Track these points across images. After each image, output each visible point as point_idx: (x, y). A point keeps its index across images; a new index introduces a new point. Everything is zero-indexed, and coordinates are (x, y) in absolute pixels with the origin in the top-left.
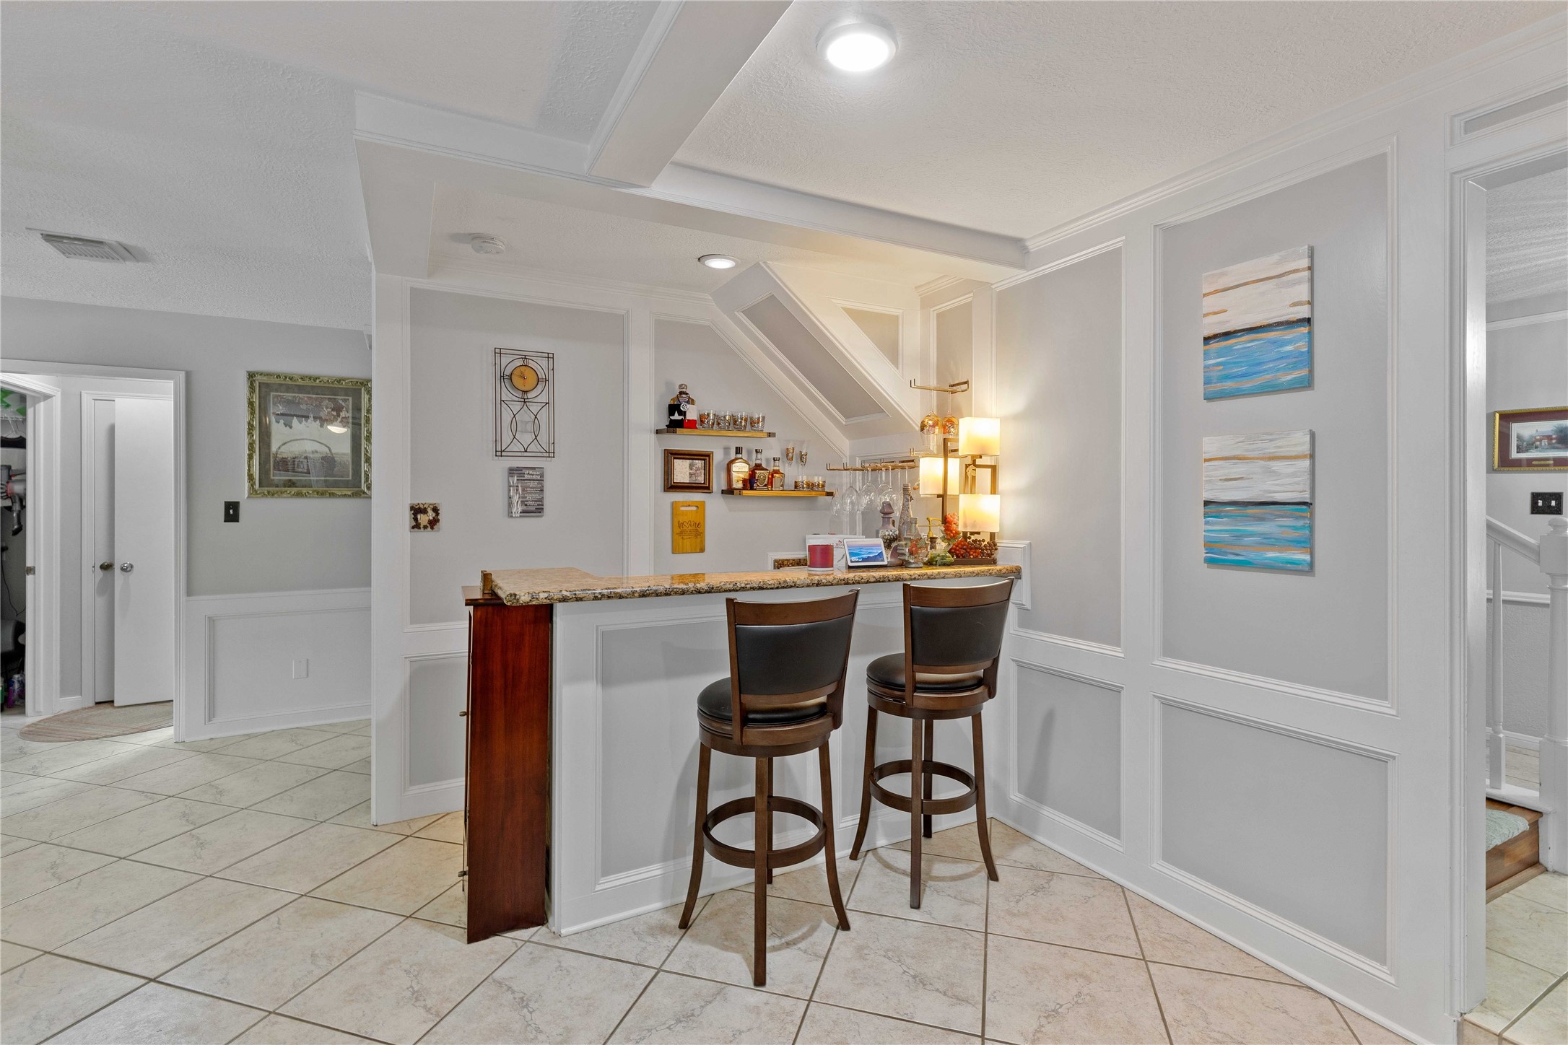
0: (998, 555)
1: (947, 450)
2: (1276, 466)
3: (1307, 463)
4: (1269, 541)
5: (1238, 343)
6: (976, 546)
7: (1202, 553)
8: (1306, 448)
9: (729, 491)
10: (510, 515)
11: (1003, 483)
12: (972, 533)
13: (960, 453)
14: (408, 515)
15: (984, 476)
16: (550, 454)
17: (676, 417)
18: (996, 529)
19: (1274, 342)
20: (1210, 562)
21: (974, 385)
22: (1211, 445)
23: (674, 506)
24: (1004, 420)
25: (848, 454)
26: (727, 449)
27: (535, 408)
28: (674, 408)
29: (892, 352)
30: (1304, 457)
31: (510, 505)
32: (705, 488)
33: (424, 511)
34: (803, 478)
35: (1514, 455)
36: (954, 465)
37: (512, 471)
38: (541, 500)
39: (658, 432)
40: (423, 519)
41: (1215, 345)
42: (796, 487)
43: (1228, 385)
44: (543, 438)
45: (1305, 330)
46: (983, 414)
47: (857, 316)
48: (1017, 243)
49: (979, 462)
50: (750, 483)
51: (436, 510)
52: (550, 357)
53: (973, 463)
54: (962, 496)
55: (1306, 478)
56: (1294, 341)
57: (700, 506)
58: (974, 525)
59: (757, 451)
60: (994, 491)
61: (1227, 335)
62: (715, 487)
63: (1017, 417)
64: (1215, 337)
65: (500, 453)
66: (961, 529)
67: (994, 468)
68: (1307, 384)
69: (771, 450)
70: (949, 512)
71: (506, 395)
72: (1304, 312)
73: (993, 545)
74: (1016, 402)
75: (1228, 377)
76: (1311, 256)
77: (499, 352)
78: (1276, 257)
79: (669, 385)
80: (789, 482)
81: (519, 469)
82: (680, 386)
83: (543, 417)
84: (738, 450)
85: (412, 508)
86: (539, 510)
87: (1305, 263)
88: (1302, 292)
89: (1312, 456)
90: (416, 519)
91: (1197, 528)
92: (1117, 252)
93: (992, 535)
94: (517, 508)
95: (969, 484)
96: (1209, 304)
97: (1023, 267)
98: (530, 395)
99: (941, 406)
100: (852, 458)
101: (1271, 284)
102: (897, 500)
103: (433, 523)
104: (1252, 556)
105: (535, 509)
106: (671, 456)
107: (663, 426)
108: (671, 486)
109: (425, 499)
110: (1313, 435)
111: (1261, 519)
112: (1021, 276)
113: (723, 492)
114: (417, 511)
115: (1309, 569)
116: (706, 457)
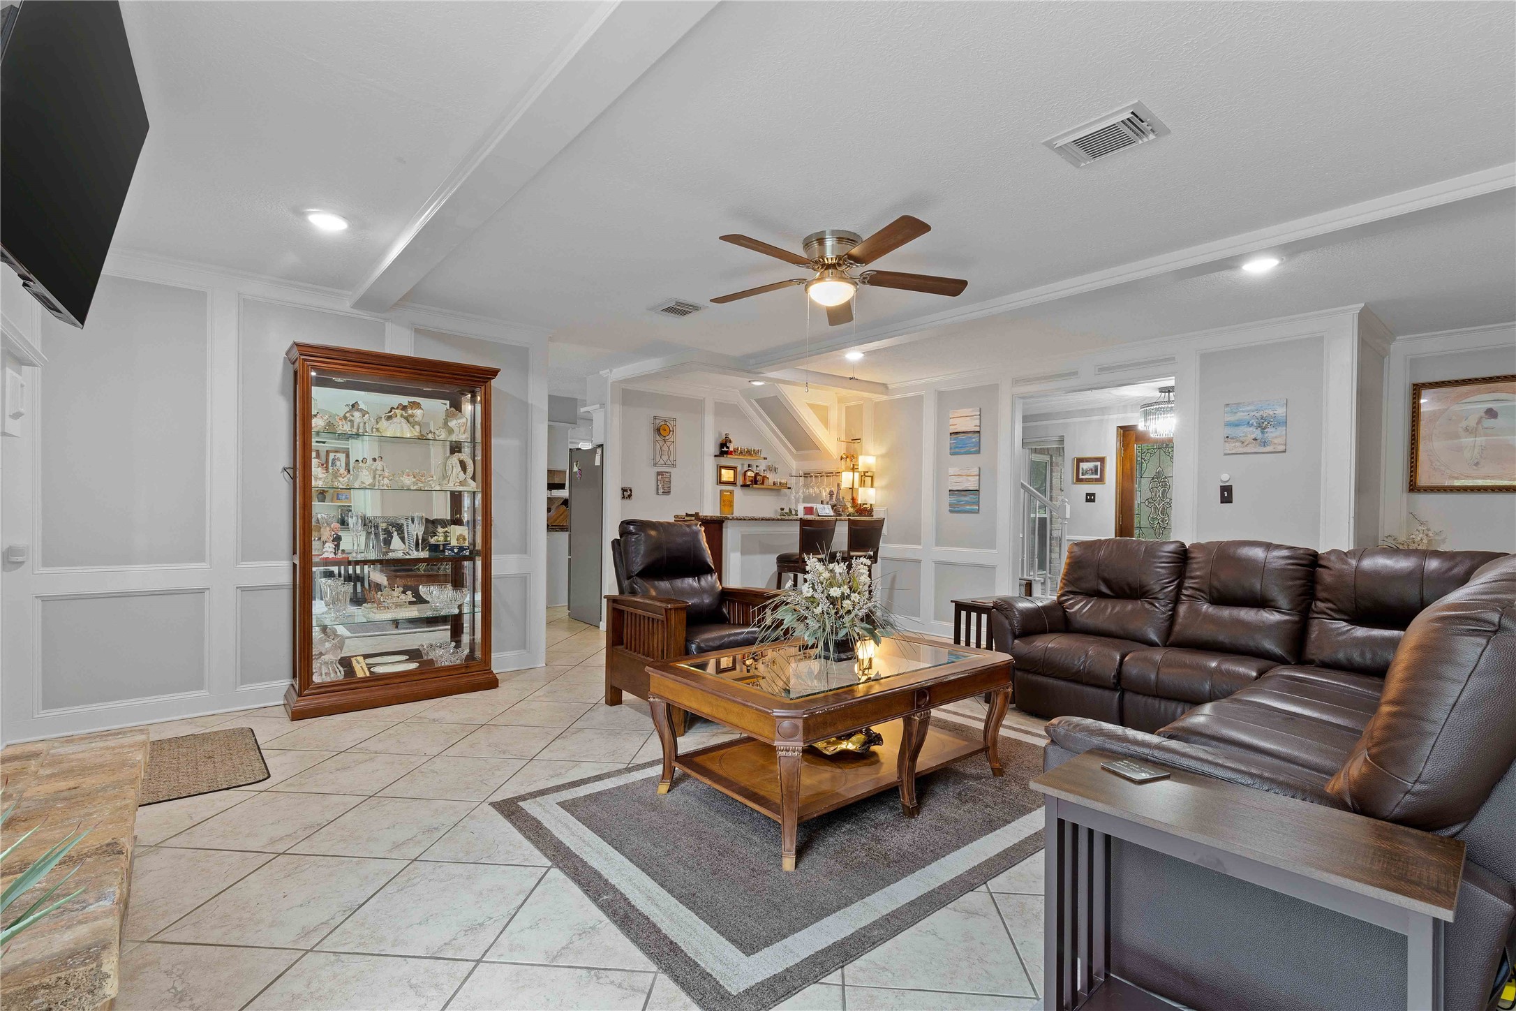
0: (874, 513)
1: (854, 469)
2: (970, 478)
3: (978, 477)
4: (968, 503)
5: (960, 436)
6: (865, 509)
7: (948, 508)
8: (977, 473)
9: (744, 486)
10: (657, 493)
11: (876, 484)
12: (864, 504)
13: (860, 470)
14: (620, 492)
15: (868, 480)
16: (674, 466)
17: (725, 449)
18: (873, 503)
19: (970, 437)
20: (951, 511)
21: (864, 440)
22: (952, 471)
23: (721, 491)
24: (877, 457)
25: (794, 468)
26: (743, 465)
27: (668, 444)
28: (723, 445)
29: (825, 422)
30: (976, 475)
31: (657, 489)
32: (734, 484)
33: (626, 491)
34: (778, 480)
35: (1081, 477)
36: (857, 475)
37: (658, 473)
38: (670, 487)
39: (715, 456)
40: (626, 494)
41: (953, 436)
42: (774, 484)
43: (957, 450)
44: (671, 458)
45: (978, 435)
46: (867, 454)
47: (812, 406)
48: (885, 385)
49: (866, 474)
50: (755, 481)
51: (631, 490)
52: (675, 420)
53: (864, 475)
54: (860, 488)
55: (977, 483)
56: (975, 438)
57: (732, 492)
58: (865, 500)
59: (757, 466)
60: (872, 486)
61: (957, 433)
62: (738, 483)
63: (883, 456)
64: (953, 433)
65: (655, 465)
66: (859, 502)
67: (872, 477)
68: (978, 452)
69: (763, 465)
70: (854, 495)
71: (658, 438)
72: (977, 429)
73: (872, 509)
74: (882, 450)
75: (957, 447)
76: (980, 411)
77: (655, 418)
78: (971, 410)
79: (720, 434)
80: (771, 481)
81: (662, 472)
82: (726, 434)
83: (671, 448)
84: (749, 466)
85: (622, 489)
86: (669, 492)
87: (978, 413)
88: (977, 422)
89: (979, 475)
90: (623, 494)
91: (947, 499)
92: (921, 397)
93: (871, 505)
94: (661, 491)
95: (862, 483)
96: (952, 421)
97: (887, 395)
98: (667, 438)
99: (847, 449)
100: (797, 470)
101: (968, 418)
102: (835, 490)
103: (630, 496)
104: (962, 508)
105: (667, 492)
106: (720, 468)
107: (718, 453)
108: (720, 482)
109: (626, 485)
110: (980, 468)
111: (965, 496)
112: (885, 398)
113: (741, 486)
114: (624, 490)
115: (978, 511)
116: (734, 468)
